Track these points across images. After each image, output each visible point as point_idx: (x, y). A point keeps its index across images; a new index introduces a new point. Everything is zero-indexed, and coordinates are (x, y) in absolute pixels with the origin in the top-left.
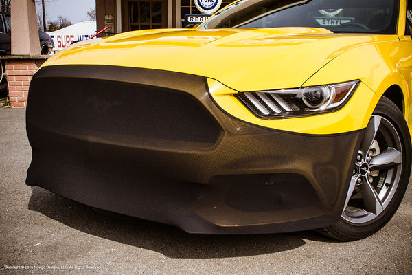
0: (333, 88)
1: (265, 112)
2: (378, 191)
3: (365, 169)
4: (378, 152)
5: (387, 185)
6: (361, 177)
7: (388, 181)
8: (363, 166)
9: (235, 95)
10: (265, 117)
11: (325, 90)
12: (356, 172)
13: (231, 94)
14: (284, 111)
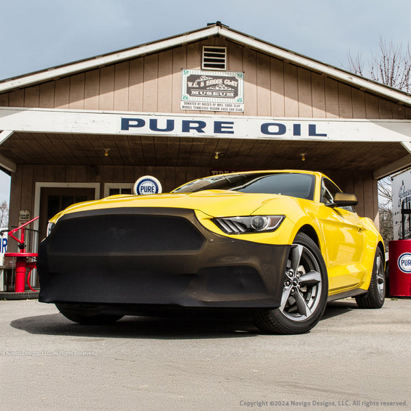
0: (269, 219)
1: (229, 231)
2: (307, 301)
3: (295, 282)
4: (304, 273)
5: (313, 298)
6: (293, 288)
7: (313, 294)
8: (295, 279)
9: (211, 220)
10: (230, 234)
11: (264, 218)
12: (290, 283)
13: (208, 219)
14: (240, 231)
